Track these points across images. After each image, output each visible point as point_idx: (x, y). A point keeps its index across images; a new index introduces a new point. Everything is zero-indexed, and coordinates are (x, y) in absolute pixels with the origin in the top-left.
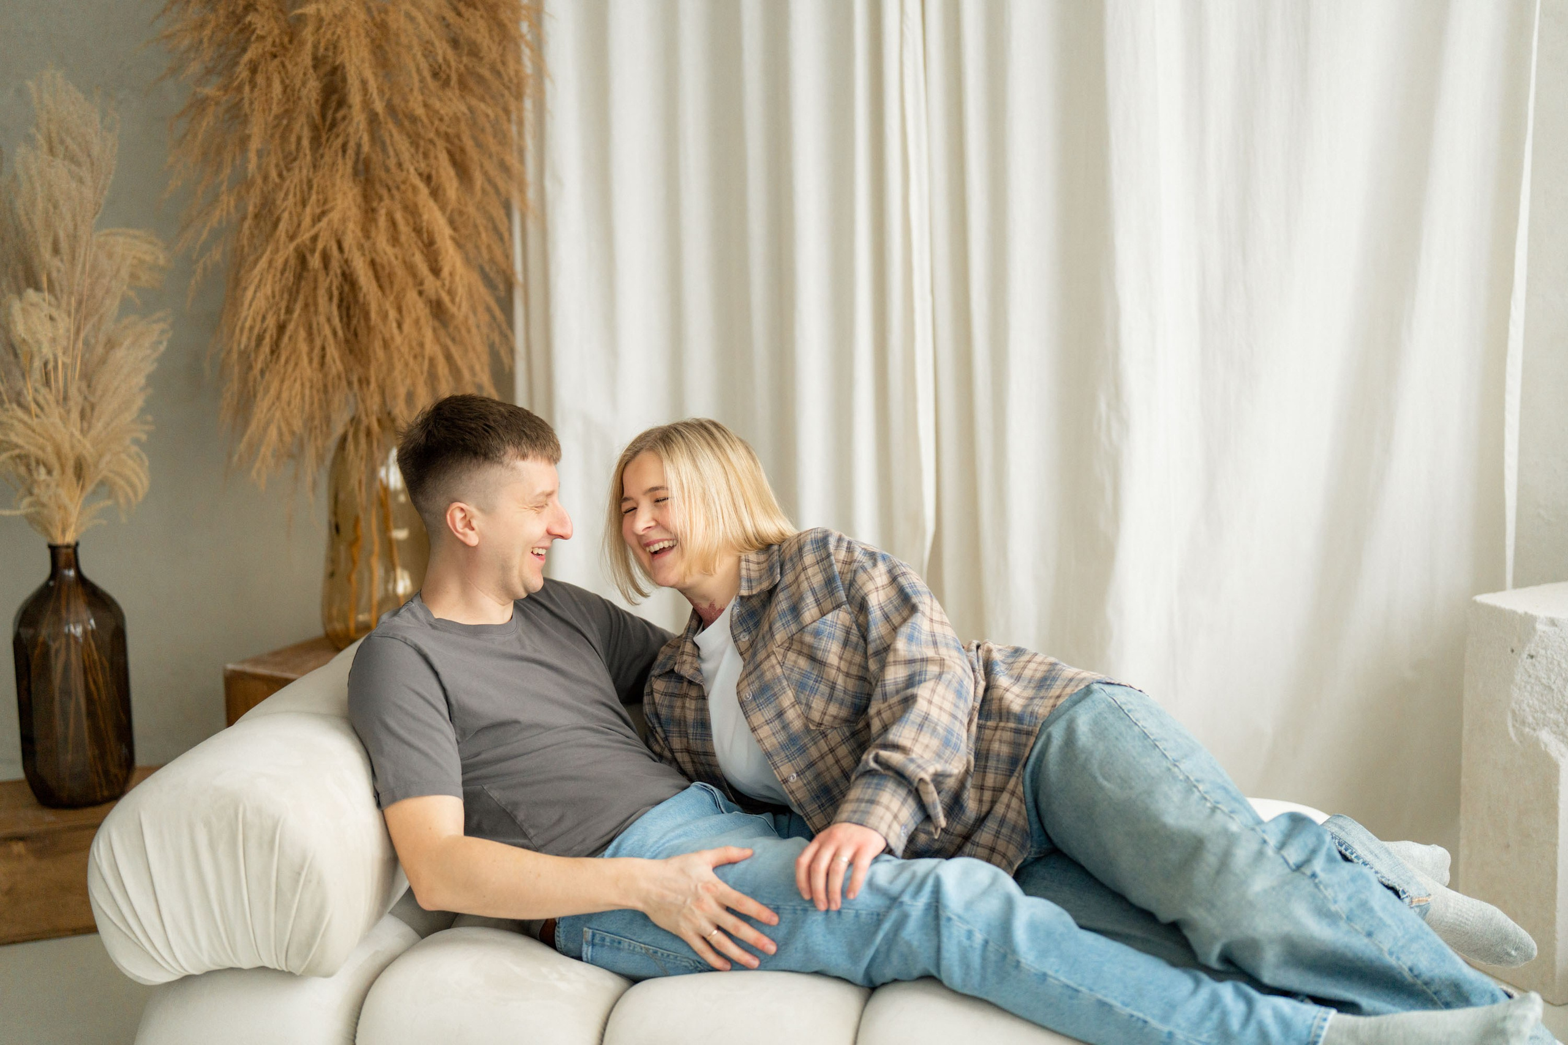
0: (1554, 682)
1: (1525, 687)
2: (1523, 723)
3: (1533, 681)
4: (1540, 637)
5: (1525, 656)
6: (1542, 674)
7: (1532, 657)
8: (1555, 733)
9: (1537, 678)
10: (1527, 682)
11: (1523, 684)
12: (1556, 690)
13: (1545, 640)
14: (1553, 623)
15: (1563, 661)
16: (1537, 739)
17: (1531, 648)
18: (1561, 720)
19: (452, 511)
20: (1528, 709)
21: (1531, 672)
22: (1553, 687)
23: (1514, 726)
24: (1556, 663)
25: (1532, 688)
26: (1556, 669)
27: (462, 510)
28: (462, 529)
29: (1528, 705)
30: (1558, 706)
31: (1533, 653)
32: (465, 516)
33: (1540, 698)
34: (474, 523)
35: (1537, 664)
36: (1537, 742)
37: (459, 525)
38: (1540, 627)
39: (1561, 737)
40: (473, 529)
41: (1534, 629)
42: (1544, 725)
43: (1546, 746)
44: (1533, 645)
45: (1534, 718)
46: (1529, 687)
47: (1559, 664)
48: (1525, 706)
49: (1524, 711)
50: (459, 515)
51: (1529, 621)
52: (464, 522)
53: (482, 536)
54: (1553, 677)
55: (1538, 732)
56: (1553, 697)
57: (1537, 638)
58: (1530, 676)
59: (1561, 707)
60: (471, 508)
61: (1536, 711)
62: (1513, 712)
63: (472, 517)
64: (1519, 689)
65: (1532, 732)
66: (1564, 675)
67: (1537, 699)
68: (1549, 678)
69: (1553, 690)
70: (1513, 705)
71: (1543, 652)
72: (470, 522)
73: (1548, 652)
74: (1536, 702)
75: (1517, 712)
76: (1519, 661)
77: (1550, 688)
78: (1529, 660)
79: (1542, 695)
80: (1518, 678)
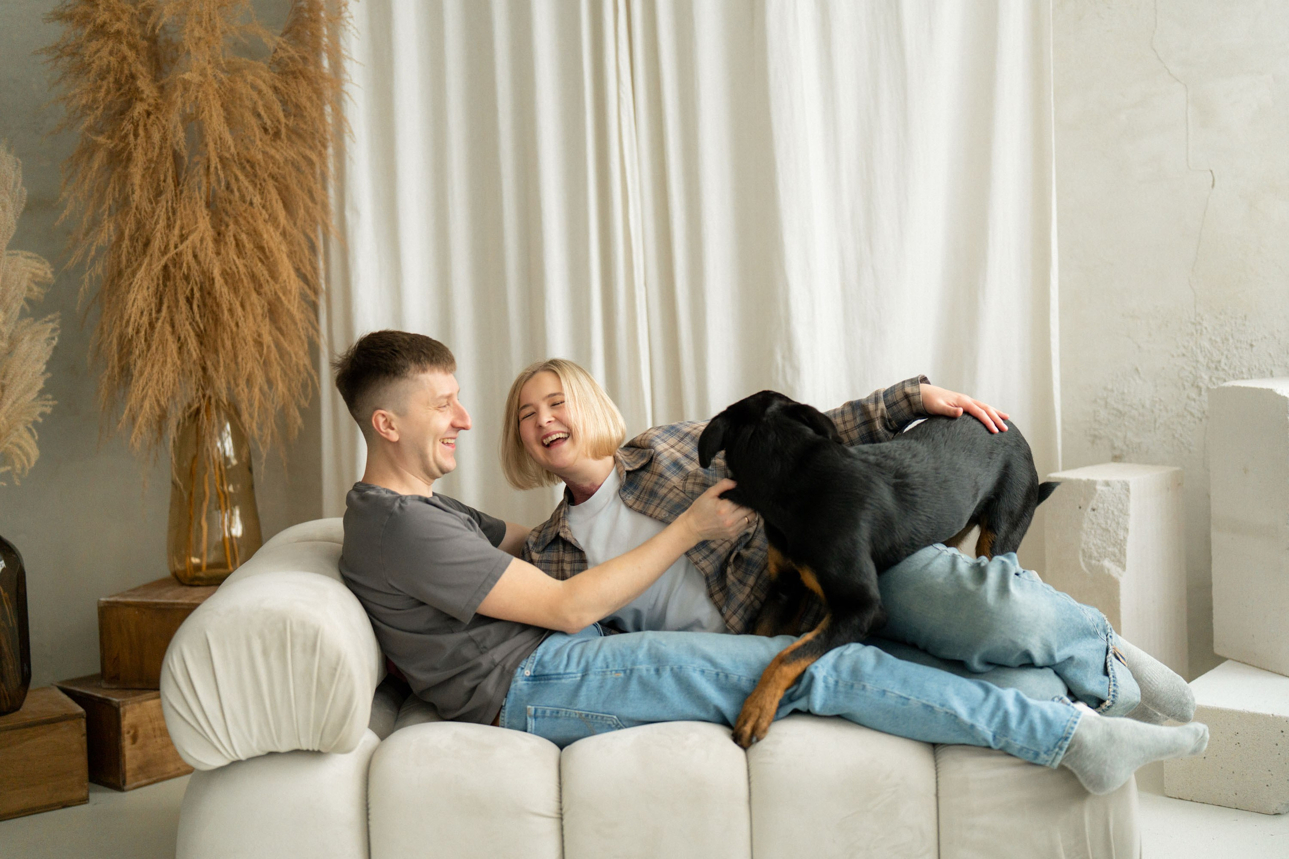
0: (1110, 526)
1: (1090, 532)
2: (1091, 557)
3: (1095, 526)
4: (1100, 494)
5: (1089, 510)
6: (1102, 521)
7: (1094, 510)
8: (1113, 561)
9: (1098, 524)
10: (1092, 528)
11: (1089, 530)
12: (1112, 531)
13: (1103, 496)
14: (1107, 484)
15: (1115, 510)
16: (1102, 565)
17: (1093, 504)
18: (1117, 551)
19: (376, 416)
20: (1093, 547)
21: (1094, 520)
22: (1110, 529)
23: (1084, 561)
24: (1110, 512)
25: (1095, 532)
26: (1111, 516)
27: (383, 415)
28: (386, 429)
29: (1093, 544)
30: (1114, 542)
31: (1095, 507)
32: (386, 421)
33: (1101, 538)
34: (394, 425)
35: (1098, 514)
36: (1102, 568)
37: (382, 428)
38: (1099, 487)
39: (1118, 563)
40: (393, 429)
41: (1095, 489)
42: (1105, 557)
43: (1109, 570)
44: (1095, 501)
45: (1098, 553)
46: (1093, 532)
47: (1113, 513)
48: (1091, 545)
49: (1091, 548)
50: (381, 420)
51: (1090, 486)
52: (387, 424)
53: (400, 433)
54: (1109, 522)
55: (1101, 562)
56: (1110, 536)
57: (1097, 495)
58: (1093, 524)
59: (1116, 542)
60: (390, 414)
61: (1099, 548)
62: (1083, 551)
63: (391, 420)
64: (1087, 534)
65: (1097, 563)
66: (1116, 520)
67: (1100, 539)
68: (1107, 523)
69: (1109, 531)
70: (1083, 545)
71: (1101, 505)
72: (390, 424)
73: (1105, 505)
74: (1099, 542)
75: (1086, 550)
76: (1085, 514)
77: (1107, 530)
78: (1092, 513)
79: (1102, 536)
80: (1085, 526)
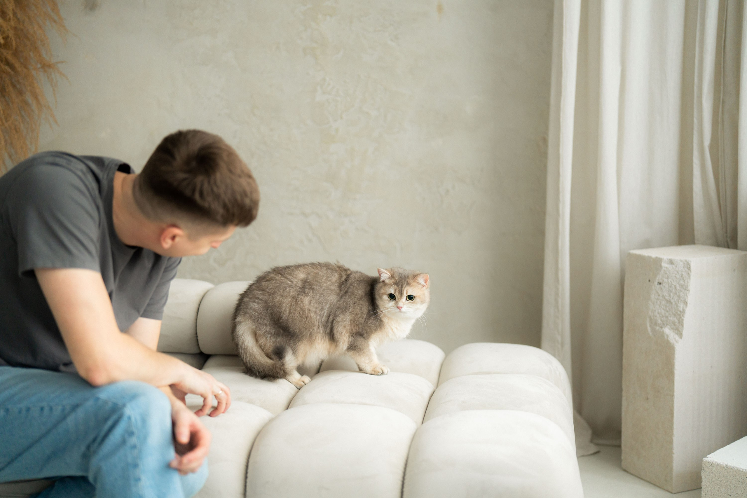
0: (673, 298)
1: (656, 302)
2: (656, 324)
3: (661, 298)
4: (664, 271)
5: (656, 283)
6: (666, 294)
7: (660, 284)
8: (673, 329)
9: (663, 296)
10: (658, 299)
11: (655, 300)
12: (674, 303)
13: (667, 273)
14: (671, 262)
15: (677, 285)
16: (663, 331)
17: (659, 278)
18: (676, 321)
20: (658, 316)
21: (660, 293)
22: (672, 301)
23: (650, 326)
24: (673, 286)
25: (660, 302)
26: (674, 290)
29: (658, 313)
30: (674, 313)
31: (661, 281)
33: (665, 308)
35: (663, 288)
36: (662, 334)
38: (664, 265)
39: (676, 331)
41: (661, 266)
42: (667, 325)
43: (668, 336)
44: (660, 276)
45: (662, 321)
46: (659, 302)
47: (675, 288)
48: (656, 313)
49: (656, 316)
51: (658, 261)
54: (672, 295)
55: (663, 329)
56: (672, 307)
57: (662, 271)
58: (659, 296)
59: (677, 313)
61: (663, 317)
62: (651, 319)
64: (654, 304)
65: (660, 329)
66: (678, 294)
67: (664, 309)
68: (670, 296)
69: (671, 303)
70: (650, 313)
71: (666, 280)
73: (669, 280)
74: (663, 311)
75: (652, 318)
76: (653, 287)
77: (669, 302)
78: (658, 286)
79: (666, 307)
80: (653, 296)
